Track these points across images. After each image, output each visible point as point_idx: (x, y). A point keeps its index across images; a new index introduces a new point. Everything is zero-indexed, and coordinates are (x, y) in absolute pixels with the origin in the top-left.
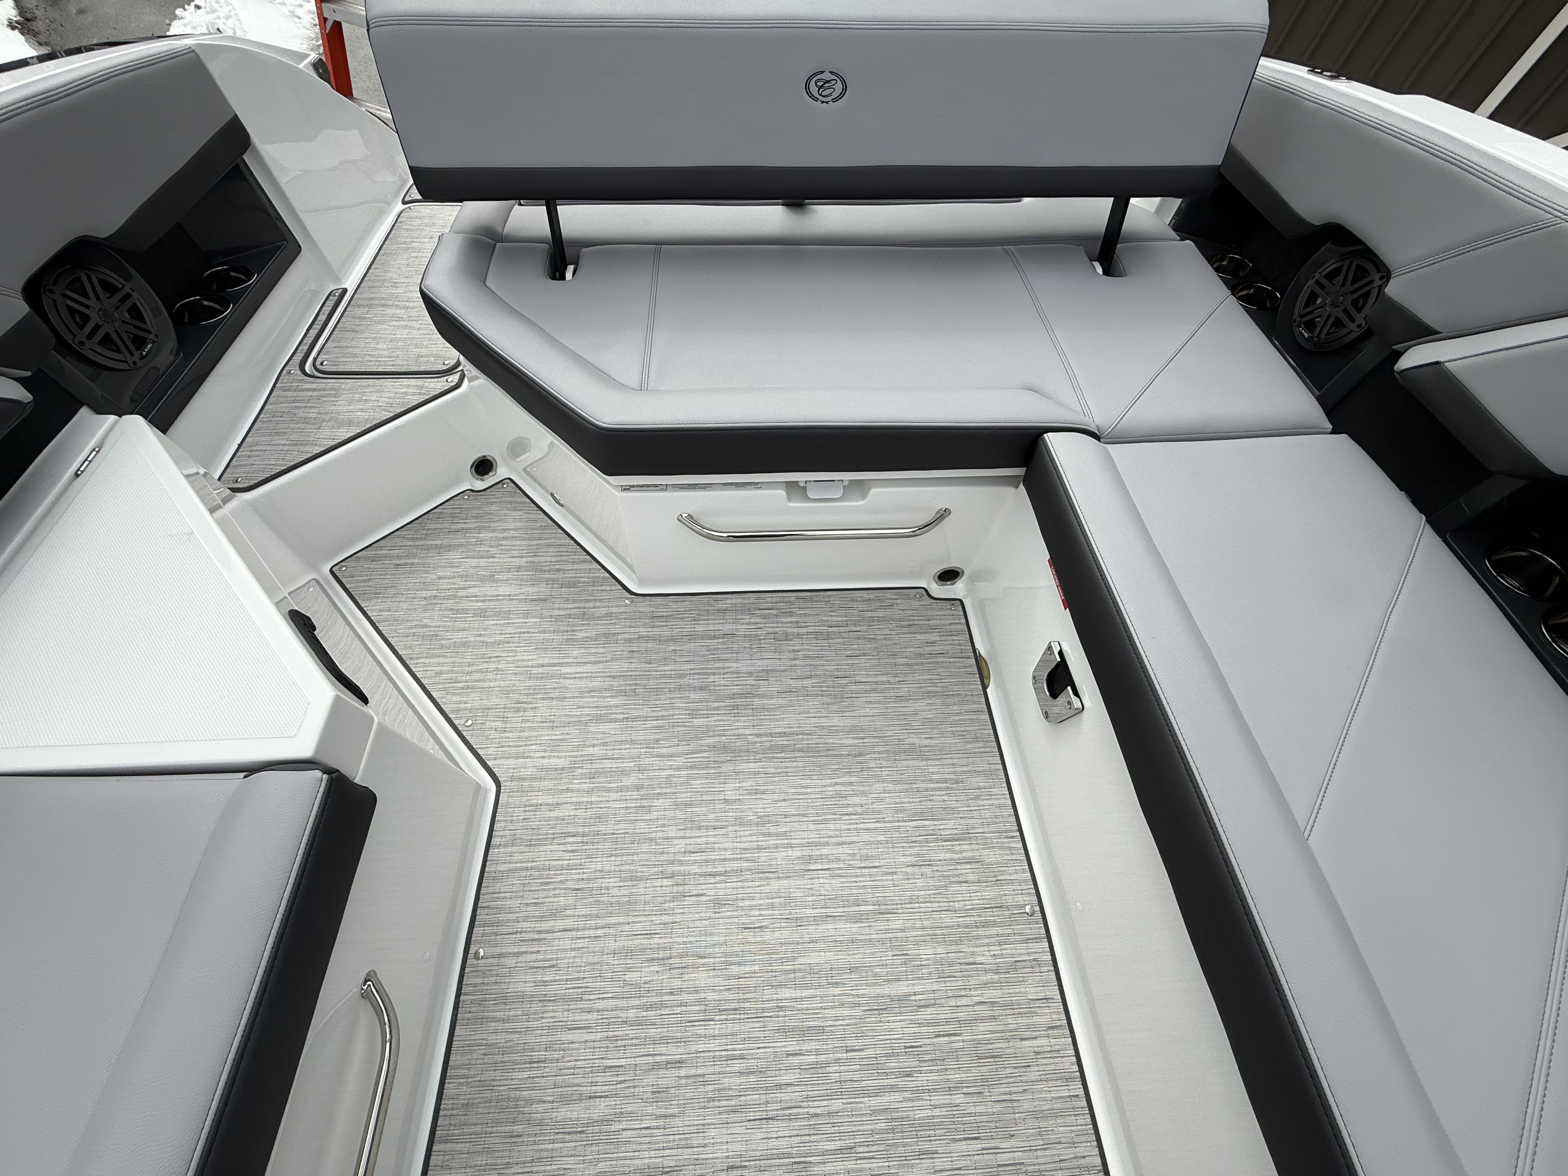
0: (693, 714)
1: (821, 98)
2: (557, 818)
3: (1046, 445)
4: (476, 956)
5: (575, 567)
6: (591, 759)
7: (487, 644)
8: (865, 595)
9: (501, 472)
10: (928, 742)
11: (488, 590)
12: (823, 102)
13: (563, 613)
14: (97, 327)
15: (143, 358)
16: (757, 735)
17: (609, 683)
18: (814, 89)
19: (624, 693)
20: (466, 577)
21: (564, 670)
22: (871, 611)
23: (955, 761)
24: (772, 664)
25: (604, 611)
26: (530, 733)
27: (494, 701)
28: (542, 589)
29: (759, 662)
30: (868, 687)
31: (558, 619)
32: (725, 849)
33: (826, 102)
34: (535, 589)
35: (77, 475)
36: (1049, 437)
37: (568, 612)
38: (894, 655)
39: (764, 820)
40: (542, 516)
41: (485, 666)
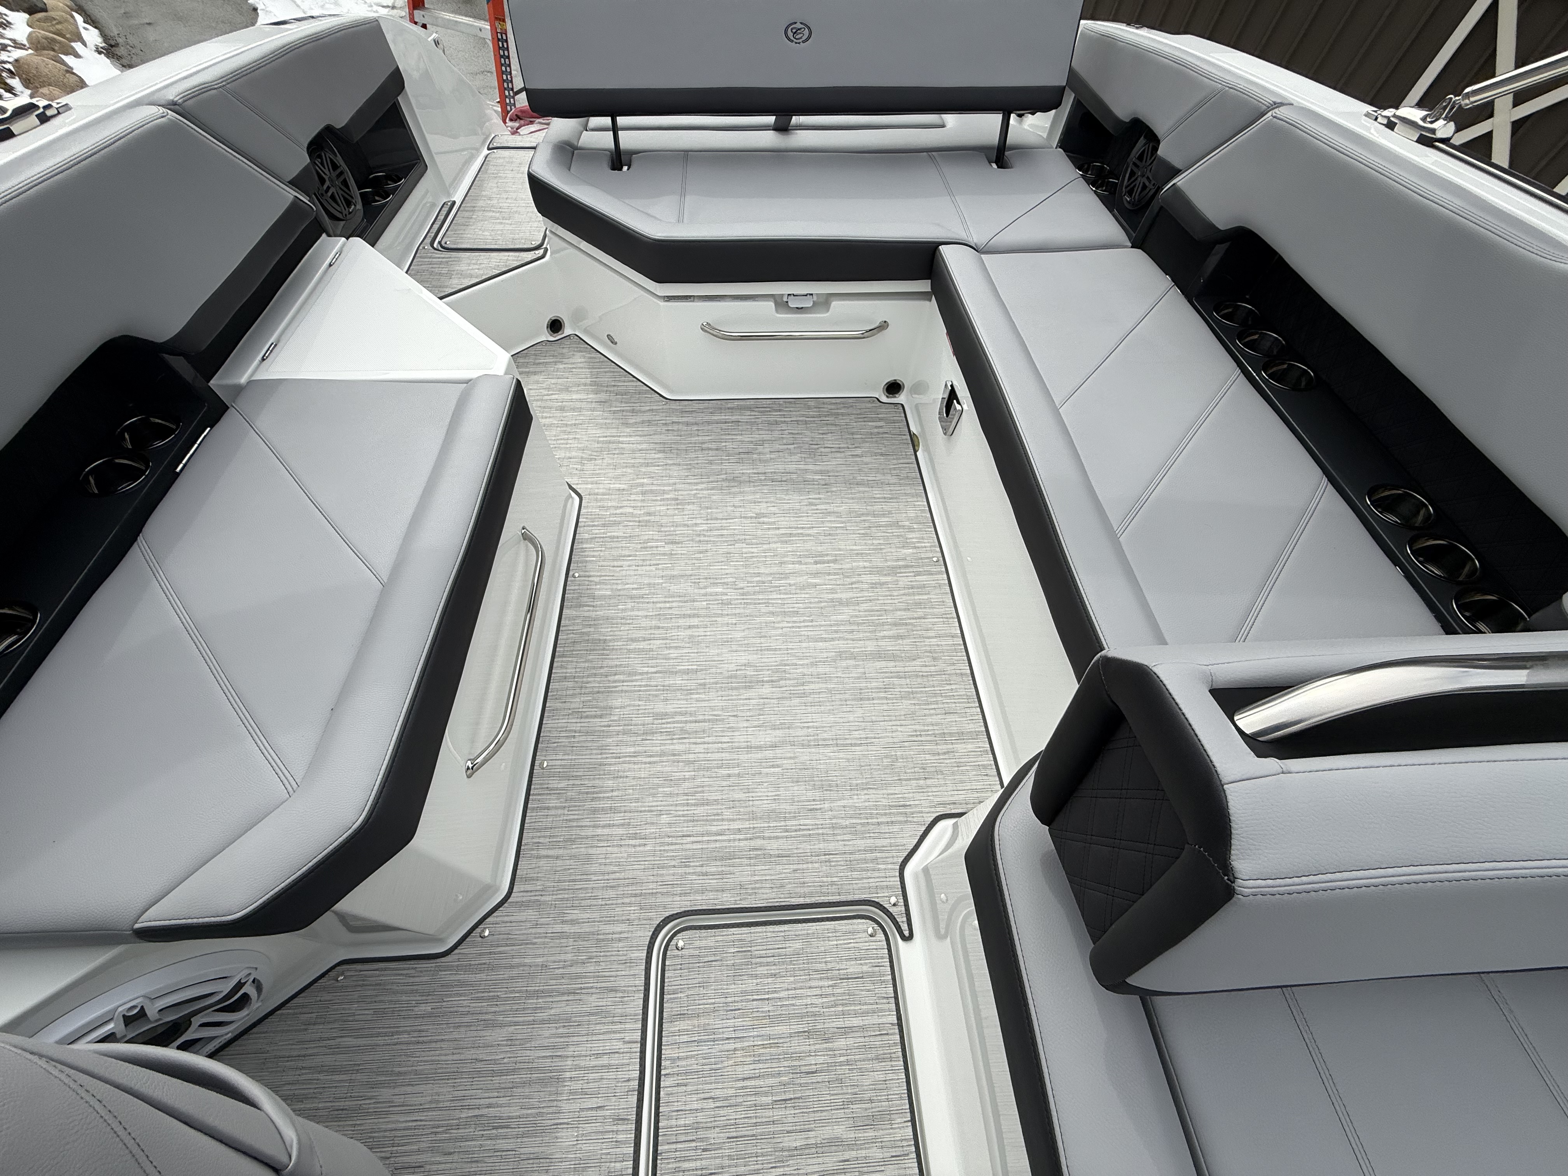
0: (711, 463)
1: (795, 40)
2: (621, 514)
3: (941, 254)
4: (573, 576)
5: (626, 384)
6: (642, 485)
7: (567, 425)
8: (833, 401)
9: (567, 331)
10: (874, 478)
11: (565, 396)
12: (796, 43)
13: (619, 409)
14: (328, 188)
15: (350, 213)
16: (755, 473)
17: (652, 446)
18: (790, 34)
19: (664, 452)
20: (549, 389)
21: (621, 439)
22: (837, 409)
23: (891, 488)
24: (766, 437)
25: (648, 408)
26: (600, 472)
27: (574, 454)
28: (603, 396)
29: (757, 436)
30: (833, 450)
31: (614, 412)
32: (734, 529)
33: (799, 43)
34: (598, 396)
35: (330, 265)
36: (942, 248)
37: (622, 409)
38: (853, 434)
39: (759, 516)
40: (600, 355)
41: (566, 436)
